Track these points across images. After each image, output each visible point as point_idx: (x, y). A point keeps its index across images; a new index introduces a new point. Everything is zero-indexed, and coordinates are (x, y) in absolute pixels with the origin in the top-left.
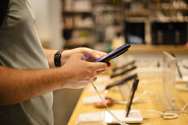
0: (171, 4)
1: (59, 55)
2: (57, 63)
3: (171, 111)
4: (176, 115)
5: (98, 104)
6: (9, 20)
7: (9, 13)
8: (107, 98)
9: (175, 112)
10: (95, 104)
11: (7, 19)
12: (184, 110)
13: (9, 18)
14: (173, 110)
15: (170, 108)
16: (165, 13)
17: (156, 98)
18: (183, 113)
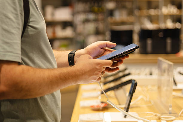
0: (159, 10)
1: (73, 54)
2: (71, 61)
3: (169, 114)
4: (174, 118)
5: (95, 107)
6: (30, 29)
7: (29, 23)
8: (102, 102)
9: (172, 115)
10: (92, 107)
11: (28, 28)
12: (181, 114)
13: (29, 27)
14: (170, 113)
15: (166, 112)
16: (152, 19)
17: (151, 103)
18: (180, 116)
